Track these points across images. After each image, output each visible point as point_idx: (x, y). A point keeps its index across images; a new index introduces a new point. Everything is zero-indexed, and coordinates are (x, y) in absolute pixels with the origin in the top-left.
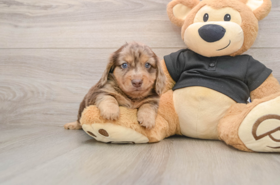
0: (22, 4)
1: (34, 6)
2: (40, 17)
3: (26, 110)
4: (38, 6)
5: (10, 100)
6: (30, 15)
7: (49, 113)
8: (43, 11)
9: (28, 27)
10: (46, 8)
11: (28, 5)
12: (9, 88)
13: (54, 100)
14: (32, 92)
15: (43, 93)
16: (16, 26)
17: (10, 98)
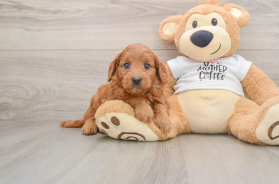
0: (32, 8)
1: (44, 11)
2: (50, 21)
3: (39, 107)
4: (48, 11)
5: (23, 98)
6: (41, 19)
7: (60, 109)
8: (53, 15)
9: (39, 30)
10: (55, 12)
11: (38, 10)
12: (22, 87)
13: (65, 98)
14: (45, 90)
15: (55, 92)
16: (27, 29)
17: (23, 96)
